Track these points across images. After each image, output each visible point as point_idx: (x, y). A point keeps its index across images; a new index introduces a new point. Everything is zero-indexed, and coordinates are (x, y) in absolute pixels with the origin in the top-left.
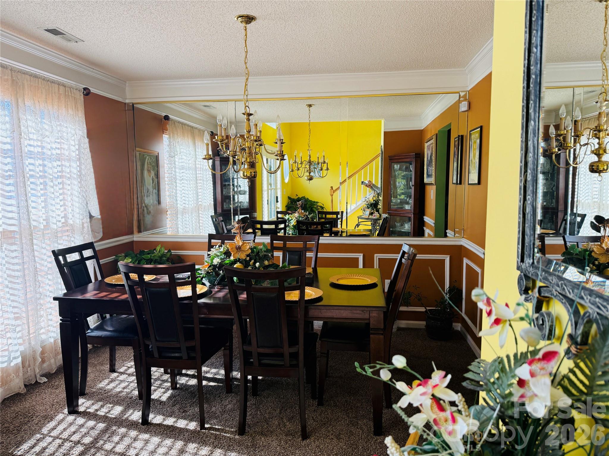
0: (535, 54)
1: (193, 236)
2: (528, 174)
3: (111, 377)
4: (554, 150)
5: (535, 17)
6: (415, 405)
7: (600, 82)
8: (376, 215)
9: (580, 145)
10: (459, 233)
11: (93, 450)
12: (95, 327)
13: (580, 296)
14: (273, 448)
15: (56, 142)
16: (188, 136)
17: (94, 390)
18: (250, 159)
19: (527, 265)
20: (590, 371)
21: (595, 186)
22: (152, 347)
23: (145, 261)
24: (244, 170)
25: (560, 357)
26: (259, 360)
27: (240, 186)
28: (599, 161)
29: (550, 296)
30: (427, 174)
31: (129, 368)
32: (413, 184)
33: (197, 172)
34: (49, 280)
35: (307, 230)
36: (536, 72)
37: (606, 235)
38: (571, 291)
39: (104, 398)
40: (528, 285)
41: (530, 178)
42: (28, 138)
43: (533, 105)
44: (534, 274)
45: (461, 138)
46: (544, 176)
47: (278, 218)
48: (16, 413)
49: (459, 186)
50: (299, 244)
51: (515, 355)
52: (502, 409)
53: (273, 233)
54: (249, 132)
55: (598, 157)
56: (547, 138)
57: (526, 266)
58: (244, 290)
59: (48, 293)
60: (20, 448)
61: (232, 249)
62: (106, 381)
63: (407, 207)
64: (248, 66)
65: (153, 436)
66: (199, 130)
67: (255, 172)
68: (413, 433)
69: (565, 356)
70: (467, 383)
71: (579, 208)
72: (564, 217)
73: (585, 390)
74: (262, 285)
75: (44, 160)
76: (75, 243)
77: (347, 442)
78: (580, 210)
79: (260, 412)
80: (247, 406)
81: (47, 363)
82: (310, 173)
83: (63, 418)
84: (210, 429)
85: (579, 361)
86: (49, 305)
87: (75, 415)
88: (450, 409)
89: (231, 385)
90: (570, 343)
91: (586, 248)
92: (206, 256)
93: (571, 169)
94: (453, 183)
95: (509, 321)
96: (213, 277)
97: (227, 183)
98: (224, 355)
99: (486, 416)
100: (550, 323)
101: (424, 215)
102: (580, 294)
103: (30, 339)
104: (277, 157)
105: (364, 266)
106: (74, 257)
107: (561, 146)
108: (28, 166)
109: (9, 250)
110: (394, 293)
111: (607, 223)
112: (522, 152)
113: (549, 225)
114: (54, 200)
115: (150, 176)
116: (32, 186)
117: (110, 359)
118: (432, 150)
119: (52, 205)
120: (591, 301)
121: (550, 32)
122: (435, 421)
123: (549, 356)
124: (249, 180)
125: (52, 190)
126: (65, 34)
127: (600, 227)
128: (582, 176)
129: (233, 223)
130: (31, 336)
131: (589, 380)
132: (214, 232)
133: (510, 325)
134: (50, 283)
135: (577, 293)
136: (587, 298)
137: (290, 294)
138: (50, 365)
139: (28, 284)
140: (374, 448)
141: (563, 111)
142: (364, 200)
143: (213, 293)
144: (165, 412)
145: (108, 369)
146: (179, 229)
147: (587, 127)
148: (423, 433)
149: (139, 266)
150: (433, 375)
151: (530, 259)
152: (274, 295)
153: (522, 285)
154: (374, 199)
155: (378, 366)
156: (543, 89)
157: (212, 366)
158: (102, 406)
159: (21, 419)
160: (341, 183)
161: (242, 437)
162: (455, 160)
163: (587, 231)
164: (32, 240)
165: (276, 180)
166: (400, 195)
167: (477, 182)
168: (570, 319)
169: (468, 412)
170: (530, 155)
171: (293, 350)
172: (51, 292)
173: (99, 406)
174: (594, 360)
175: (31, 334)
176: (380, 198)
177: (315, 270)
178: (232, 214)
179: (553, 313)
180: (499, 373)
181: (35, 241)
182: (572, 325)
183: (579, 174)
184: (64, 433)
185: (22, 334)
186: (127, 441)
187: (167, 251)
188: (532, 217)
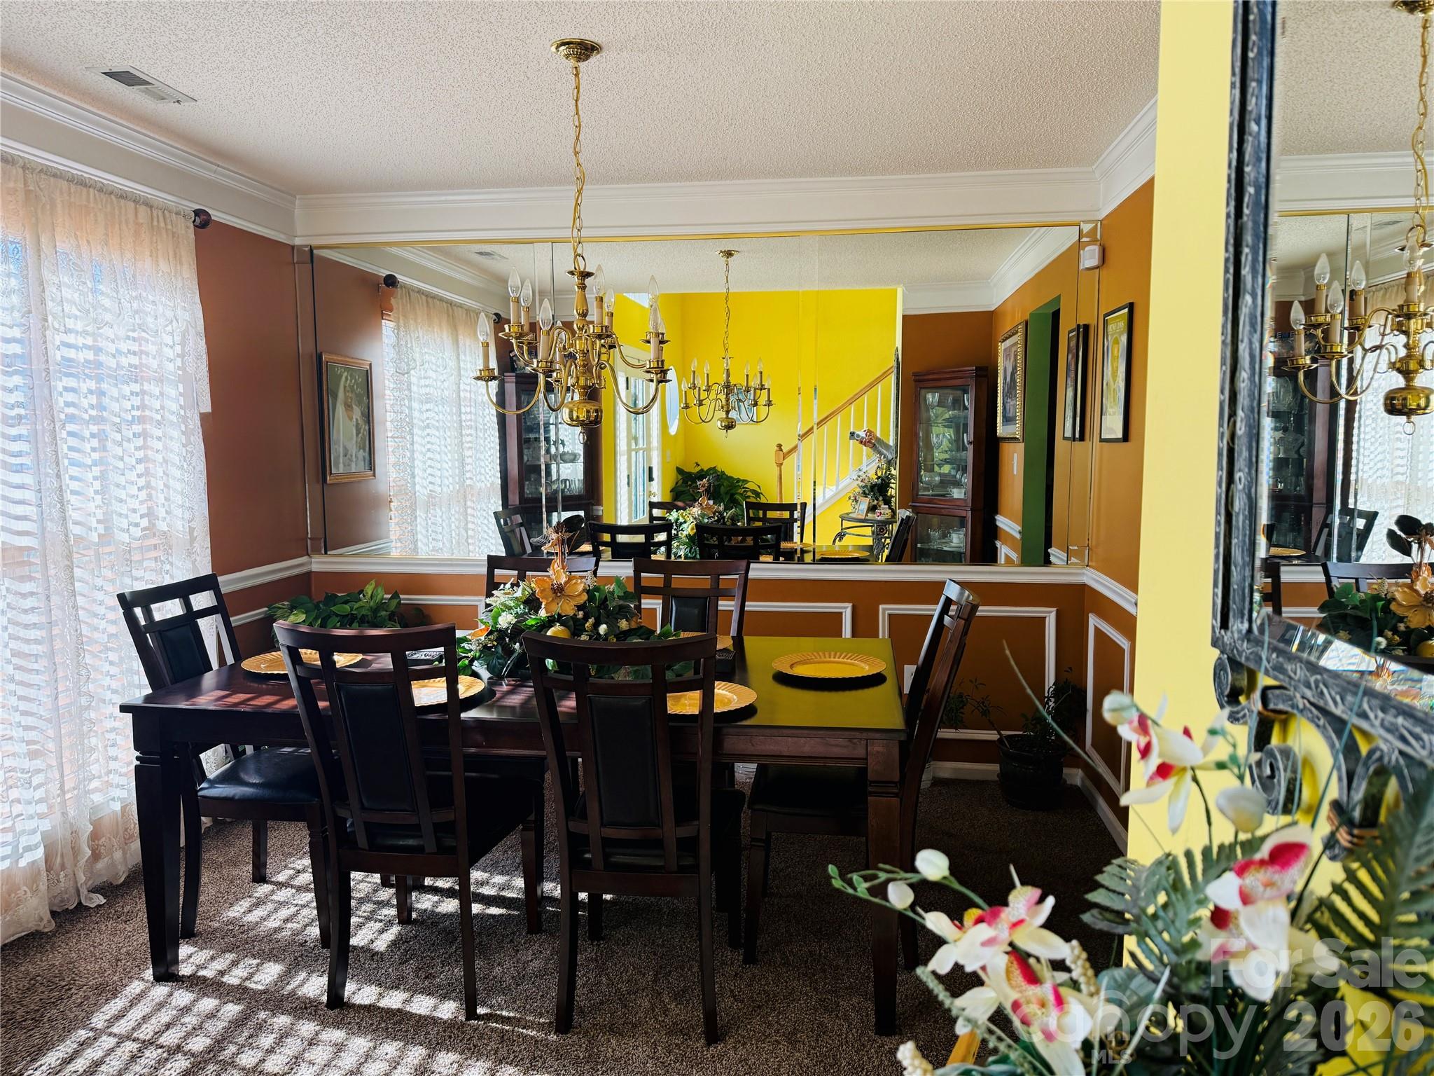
0: (1255, 137)
1: (451, 560)
2: (1239, 419)
3: (256, 895)
4: (1301, 362)
5: (1255, 50)
6: (968, 969)
7: (1411, 202)
8: (884, 512)
9: (1364, 349)
10: (1078, 555)
11: (211, 1068)
12: (218, 777)
13: (1360, 710)
14: (637, 1064)
15: (128, 337)
16: (440, 325)
17: (216, 925)
18: (586, 379)
19: (1236, 636)
20: (1382, 891)
21: (1399, 445)
22: (352, 824)
23: (338, 619)
24: (571, 406)
25: (1311, 856)
26: (606, 856)
27: (563, 443)
28: (1408, 387)
29: (1289, 709)
30: (1004, 416)
31: (299, 872)
32: (972, 439)
33: (463, 410)
34: (111, 663)
35: (720, 546)
36: (1257, 179)
37: (1425, 561)
38: (1338, 698)
39: (238, 944)
40: (1237, 684)
41: (1243, 429)
42: (62, 329)
43: (1250, 257)
44: (1252, 657)
45: (1084, 332)
46: (1276, 422)
47: (652, 518)
48: (31, 980)
49: (1077, 443)
50: (701, 581)
51: (1206, 852)
52: (1175, 980)
53: (640, 555)
54: (584, 315)
55: (1405, 378)
56: (1284, 331)
57: (1233, 637)
58: (570, 690)
59: (108, 695)
60: (39, 1063)
61: (542, 591)
62: (245, 904)
63: (957, 493)
64: (581, 161)
65: (353, 1034)
66: (468, 311)
67: (597, 411)
68: (965, 1035)
69: (1323, 852)
70: (1093, 916)
71: (1362, 496)
72: (1326, 518)
73: (1370, 936)
74: (613, 678)
75: (99, 379)
76: (172, 577)
77: (812, 1051)
78: (1364, 503)
79: (609, 979)
80: (576, 964)
81: (106, 860)
82: (728, 412)
83: (143, 991)
84: (489, 1020)
85: (1355, 865)
86: (110, 724)
87: (170, 984)
88: (1051, 978)
89: (539, 915)
90: (1336, 823)
91: (1375, 593)
92: (482, 608)
93: (1342, 405)
94: (1065, 438)
95: (1193, 769)
96: (498, 658)
97: (532, 436)
98: (523, 844)
99: (1136, 994)
100: (1289, 774)
101: (997, 513)
102: (1360, 706)
103: (64, 803)
104: (649, 376)
105: (855, 634)
106: (170, 609)
107: (1318, 351)
108: (61, 394)
109: (17, 593)
110: (925, 697)
111: (1427, 534)
112: (1224, 368)
113: (1290, 537)
114: (123, 475)
115: (351, 419)
116: (72, 442)
117: (253, 851)
118: (1016, 359)
119: (118, 486)
120: (1386, 723)
121: (1293, 83)
122: (1016, 1005)
123: (1286, 854)
124: (583, 428)
125: (119, 451)
126: (150, 84)
127: (1410, 544)
128: (1369, 421)
129: (545, 531)
130: (68, 796)
131: (1379, 912)
132: (501, 552)
133: (1195, 779)
134: (113, 670)
135: (1354, 704)
136: (1376, 717)
137: (679, 698)
138: (113, 865)
139: (60, 674)
140: (876, 1064)
141: (1322, 267)
142: (855, 477)
143: (497, 696)
144: (383, 979)
145: (250, 875)
146: (419, 544)
147: (1379, 306)
148: (987, 1036)
149: (323, 631)
150: (1011, 898)
151: (1242, 622)
152: (639, 702)
153: (1225, 682)
154: (879, 474)
155: (883, 876)
156: (1274, 218)
157: (495, 868)
158: (234, 964)
159: (43, 992)
160: (802, 437)
161: (564, 1036)
162: (1069, 382)
163: (1378, 551)
164: (70, 568)
165: (649, 429)
166: (940, 466)
167: (1120, 435)
168: (1336, 766)
169: (1095, 984)
170: (1244, 375)
171: (685, 831)
172: (115, 692)
173: (228, 962)
174: (1391, 865)
175: (68, 791)
176: (893, 472)
177: (738, 641)
178: (544, 510)
179: (1296, 749)
180: (1168, 894)
181: (78, 572)
182: (1340, 779)
183: (1360, 417)
184: (145, 1026)
185: (46, 791)
186: (292, 1046)
187: (389, 596)
188: (1247, 522)
